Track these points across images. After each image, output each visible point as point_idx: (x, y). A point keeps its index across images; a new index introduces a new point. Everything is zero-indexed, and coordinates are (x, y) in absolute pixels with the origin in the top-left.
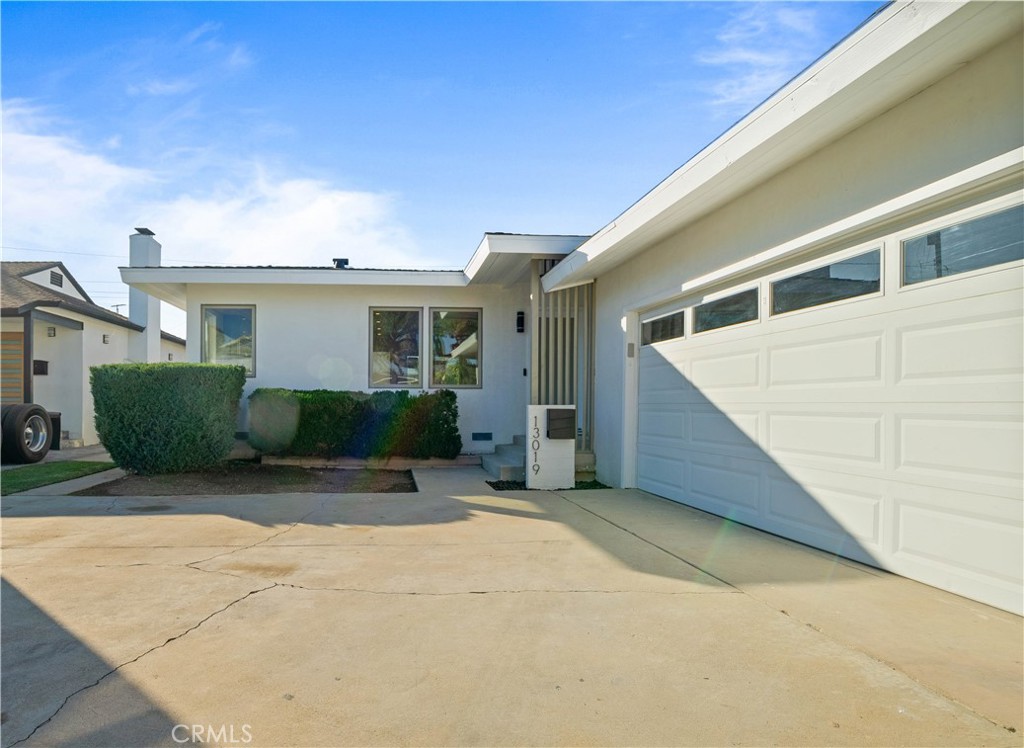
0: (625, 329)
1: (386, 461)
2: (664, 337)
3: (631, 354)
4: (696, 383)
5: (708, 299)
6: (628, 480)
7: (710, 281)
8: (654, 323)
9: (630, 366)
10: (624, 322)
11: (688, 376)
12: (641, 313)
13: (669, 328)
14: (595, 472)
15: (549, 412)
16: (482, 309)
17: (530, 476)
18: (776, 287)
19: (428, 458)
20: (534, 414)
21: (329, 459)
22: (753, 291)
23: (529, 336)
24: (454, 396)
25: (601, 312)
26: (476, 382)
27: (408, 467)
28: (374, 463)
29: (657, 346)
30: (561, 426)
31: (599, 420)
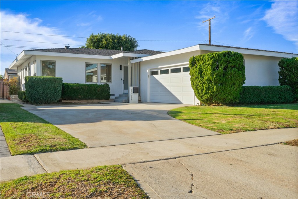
0: (148, 72)
1: (92, 101)
2: (154, 74)
3: (149, 77)
5: (162, 69)
6: (148, 101)
7: (163, 67)
8: (152, 72)
9: (149, 79)
10: (147, 71)
11: (159, 81)
12: (150, 69)
13: (156, 73)
14: (141, 100)
15: (134, 88)
16: (112, 64)
17: (130, 101)
18: (171, 69)
19: (102, 100)
20: (131, 88)
21: (79, 100)
22: (168, 70)
23: (122, 71)
24: (109, 85)
25: (142, 68)
26: (111, 82)
27: (98, 102)
28: (90, 101)
29: (154, 76)
30: (136, 91)
31: (142, 89)
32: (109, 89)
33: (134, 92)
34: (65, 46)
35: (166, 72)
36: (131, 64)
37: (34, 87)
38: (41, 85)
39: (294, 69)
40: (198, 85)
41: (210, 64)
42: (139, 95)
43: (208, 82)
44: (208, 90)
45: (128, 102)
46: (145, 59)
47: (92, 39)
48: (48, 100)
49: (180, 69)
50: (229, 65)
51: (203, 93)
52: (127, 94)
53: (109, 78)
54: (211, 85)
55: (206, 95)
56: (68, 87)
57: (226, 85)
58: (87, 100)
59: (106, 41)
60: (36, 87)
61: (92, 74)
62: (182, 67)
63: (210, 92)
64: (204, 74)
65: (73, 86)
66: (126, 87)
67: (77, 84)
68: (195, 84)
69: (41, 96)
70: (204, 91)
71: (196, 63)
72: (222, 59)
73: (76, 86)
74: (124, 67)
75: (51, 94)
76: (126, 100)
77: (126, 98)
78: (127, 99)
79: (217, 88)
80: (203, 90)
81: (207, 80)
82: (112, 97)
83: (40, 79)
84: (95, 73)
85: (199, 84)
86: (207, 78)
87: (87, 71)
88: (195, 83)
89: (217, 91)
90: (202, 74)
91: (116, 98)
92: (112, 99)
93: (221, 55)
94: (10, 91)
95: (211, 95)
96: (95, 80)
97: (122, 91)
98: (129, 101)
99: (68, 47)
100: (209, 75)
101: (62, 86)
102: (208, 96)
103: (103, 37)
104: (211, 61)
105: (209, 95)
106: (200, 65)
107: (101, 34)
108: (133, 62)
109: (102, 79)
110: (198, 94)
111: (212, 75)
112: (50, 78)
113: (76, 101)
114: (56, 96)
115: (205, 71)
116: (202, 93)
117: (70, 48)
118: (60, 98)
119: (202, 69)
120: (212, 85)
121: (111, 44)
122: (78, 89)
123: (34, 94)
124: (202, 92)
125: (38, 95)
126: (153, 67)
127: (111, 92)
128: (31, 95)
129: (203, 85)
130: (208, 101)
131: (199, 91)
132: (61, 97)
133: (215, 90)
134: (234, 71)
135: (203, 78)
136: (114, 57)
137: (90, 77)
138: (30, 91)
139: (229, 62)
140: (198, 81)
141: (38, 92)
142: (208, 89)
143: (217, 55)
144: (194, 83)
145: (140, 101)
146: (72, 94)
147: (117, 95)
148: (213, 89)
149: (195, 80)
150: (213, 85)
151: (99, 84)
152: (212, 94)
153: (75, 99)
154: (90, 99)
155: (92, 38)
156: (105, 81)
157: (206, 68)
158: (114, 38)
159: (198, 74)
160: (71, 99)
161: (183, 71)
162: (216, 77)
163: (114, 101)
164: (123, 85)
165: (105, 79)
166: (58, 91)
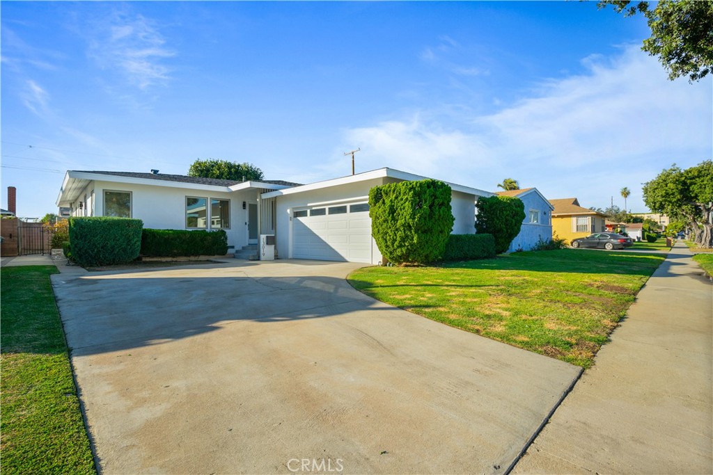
1: (198, 257)
2: (300, 216)
3: (291, 220)
4: (311, 229)
5: (313, 208)
6: (290, 255)
7: (316, 205)
8: (297, 212)
9: (291, 223)
10: (288, 211)
11: (308, 226)
12: (293, 208)
13: (303, 214)
14: (277, 256)
15: (267, 237)
16: (230, 200)
17: (262, 257)
18: (329, 208)
19: (214, 255)
20: (263, 237)
21: (173, 257)
22: (325, 209)
23: (247, 211)
24: (225, 232)
25: (279, 207)
26: (228, 227)
28: (193, 258)
29: (299, 218)
30: (271, 241)
31: (279, 239)
32: (226, 239)
33: (267, 244)
34: (152, 171)
35: (321, 212)
36: (262, 200)
37: (86, 235)
38: (100, 233)
39: (498, 212)
40: (386, 233)
41: (409, 199)
42: (275, 248)
43: (404, 229)
44: (404, 242)
45: (257, 258)
46: (286, 192)
47: (197, 167)
48: (114, 259)
49: (345, 207)
50: (436, 201)
51: (395, 247)
52: (256, 247)
53: (225, 221)
54: (409, 233)
55: (399, 250)
57: (431, 233)
58: (189, 256)
59: (218, 170)
60: (89, 236)
61: (197, 215)
62: (348, 206)
63: (407, 244)
64: (398, 216)
65: (162, 233)
66: (253, 233)
67: (171, 230)
68: (381, 231)
69: (100, 251)
70: (397, 243)
71: (382, 196)
72: (426, 192)
74: (250, 205)
75: (120, 248)
76: (254, 256)
77: (253, 253)
78: (256, 254)
79: (419, 237)
80: (395, 241)
81: (403, 225)
82: (230, 251)
84: (202, 214)
85: (389, 231)
86: (403, 221)
87: (189, 212)
88: (381, 229)
89: (419, 242)
90: (395, 214)
91: (237, 252)
92: (231, 254)
94: (53, 242)
95: (408, 248)
96: (201, 224)
97: (246, 241)
98: (259, 257)
99: (156, 172)
100: (408, 217)
101: (141, 235)
102: (402, 251)
103: (215, 165)
104: (410, 193)
105: (404, 250)
106: (391, 200)
107: (212, 160)
108: (265, 196)
109: (213, 223)
111: (413, 216)
112: (118, 220)
113: (169, 259)
114: (129, 251)
115: (401, 209)
116: (393, 246)
117: (159, 173)
118: (138, 254)
119: (395, 207)
120: (411, 232)
121: (226, 174)
122: (172, 239)
123: (85, 248)
124: (393, 244)
125: (94, 250)
126: (299, 206)
127: (229, 243)
128: (80, 250)
129: (395, 233)
130: (401, 259)
131: (389, 243)
132: (141, 253)
133: (415, 241)
134: (443, 211)
135: (397, 222)
136: (235, 188)
137: (194, 220)
138: (77, 244)
139: (436, 197)
140: (387, 226)
141: (94, 244)
142: (403, 240)
143: (418, 185)
144: (379, 230)
145: (278, 258)
146: (160, 247)
147: (238, 247)
148: (412, 239)
149: (382, 226)
150: (413, 233)
151: (208, 230)
153: (167, 256)
154: (193, 255)
155: (197, 165)
156: (219, 226)
157: (402, 205)
158: (230, 166)
159: (388, 215)
160: (160, 256)
161: (351, 211)
162: (419, 221)
163: (234, 257)
164: (247, 232)
165: (217, 224)
166: (133, 242)
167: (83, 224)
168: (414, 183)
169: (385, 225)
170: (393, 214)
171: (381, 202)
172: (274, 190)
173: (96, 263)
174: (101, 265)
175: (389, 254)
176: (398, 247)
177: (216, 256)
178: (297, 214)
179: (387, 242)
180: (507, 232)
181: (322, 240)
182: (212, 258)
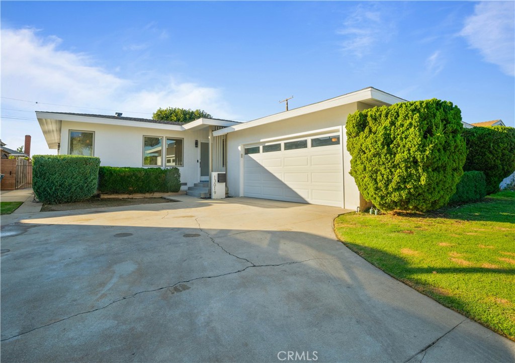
1: (152, 194)
2: (252, 153)
3: (242, 157)
4: (264, 166)
5: (267, 144)
6: (241, 194)
7: (269, 140)
8: (248, 149)
9: (242, 161)
10: (240, 148)
11: (260, 163)
12: (244, 145)
13: (256, 150)
15: (218, 174)
16: (183, 138)
17: (214, 196)
18: (285, 144)
19: (168, 192)
20: (214, 175)
21: (130, 194)
22: (280, 144)
23: (199, 149)
24: (179, 170)
25: (230, 144)
26: (182, 165)
27: (160, 196)
28: (148, 195)
29: (251, 155)
30: (222, 178)
31: (230, 177)
32: (179, 176)
33: (218, 181)
34: (116, 113)
35: (276, 148)
36: (214, 138)
37: (45, 173)
38: (58, 171)
39: (492, 145)
40: (377, 171)
41: (414, 124)
42: (226, 186)
43: (406, 166)
44: (405, 182)
45: (208, 196)
48: (71, 197)
49: (306, 141)
51: (390, 189)
52: (207, 184)
53: (179, 159)
54: (413, 171)
55: (396, 194)
56: (111, 173)
58: (144, 193)
59: (176, 116)
60: (48, 174)
61: (156, 155)
62: (309, 139)
63: (408, 186)
64: (397, 148)
65: (119, 171)
66: (205, 171)
67: (127, 168)
69: (58, 189)
70: (393, 185)
71: (367, 123)
72: (435, 115)
73: (125, 172)
74: (202, 143)
75: (77, 186)
76: (205, 193)
77: (203, 192)
78: (207, 192)
79: (429, 177)
80: (389, 181)
81: (405, 161)
82: (183, 188)
83: (57, 159)
84: (159, 153)
85: (382, 169)
86: (405, 155)
88: (368, 165)
90: (391, 146)
91: (190, 189)
92: (183, 191)
93: (432, 105)
95: (410, 193)
96: (159, 162)
97: (198, 178)
98: (210, 195)
99: (120, 114)
100: (413, 149)
102: (400, 196)
103: (173, 112)
104: (415, 117)
105: (404, 194)
106: (385, 127)
107: (171, 109)
108: (216, 134)
109: (169, 161)
110: (376, 190)
111: (422, 148)
112: (77, 158)
113: (126, 196)
114: (86, 189)
115: (401, 139)
116: (387, 189)
117: (123, 115)
118: (95, 192)
119: (392, 136)
120: (417, 170)
122: (128, 177)
123: (44, 186)
124: (387, 186)
125: (52, 188)
126: (251, 142)
127: (182, 180)
129: (391, 171)
131: (380, 184)
132: (99, 189)
133: (423, 183)
135: (395, 157)
136: (188, 126)
137: (154, 158)
138: (37, 182)
140: (379, 161)
141: (52, 182)
142: (404, 180)
143: (424, 105)
145: (228, 196)
146: (117, 185)
147: (190, 185)
148: (419, 180)
150: (420, 171)
151: (163, 168)
152: (412, 190)
153: (123, 193)
154: (148, 192)
156: (174, 164)
157: (403, 133)
159: (381, 147)
160: (117, 193)
161: (313, 146)
162: (432, 154)
163: (186, 194)
164: (199, 169)
165: (173, 162)
166: (90, 180)
167: (43, 162)
168: (417, 104)
169: (376, 160)
170: (388, 146)
171: (367, 130)
172: (225, 127)
173: (55, 201)
174: (60, 203)
175: (378, 199)
176: (395, 190)
177: (170, 194)
178: (248, 151)
179: (377, 183)
180: (503, 169)
181: (277, 179)
182: (166, 195)
